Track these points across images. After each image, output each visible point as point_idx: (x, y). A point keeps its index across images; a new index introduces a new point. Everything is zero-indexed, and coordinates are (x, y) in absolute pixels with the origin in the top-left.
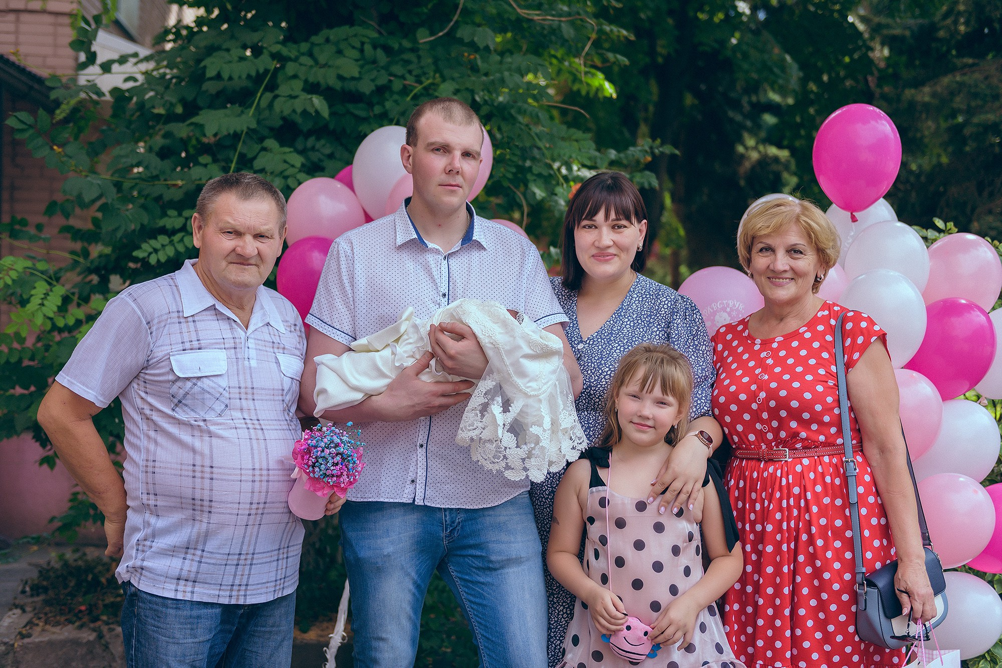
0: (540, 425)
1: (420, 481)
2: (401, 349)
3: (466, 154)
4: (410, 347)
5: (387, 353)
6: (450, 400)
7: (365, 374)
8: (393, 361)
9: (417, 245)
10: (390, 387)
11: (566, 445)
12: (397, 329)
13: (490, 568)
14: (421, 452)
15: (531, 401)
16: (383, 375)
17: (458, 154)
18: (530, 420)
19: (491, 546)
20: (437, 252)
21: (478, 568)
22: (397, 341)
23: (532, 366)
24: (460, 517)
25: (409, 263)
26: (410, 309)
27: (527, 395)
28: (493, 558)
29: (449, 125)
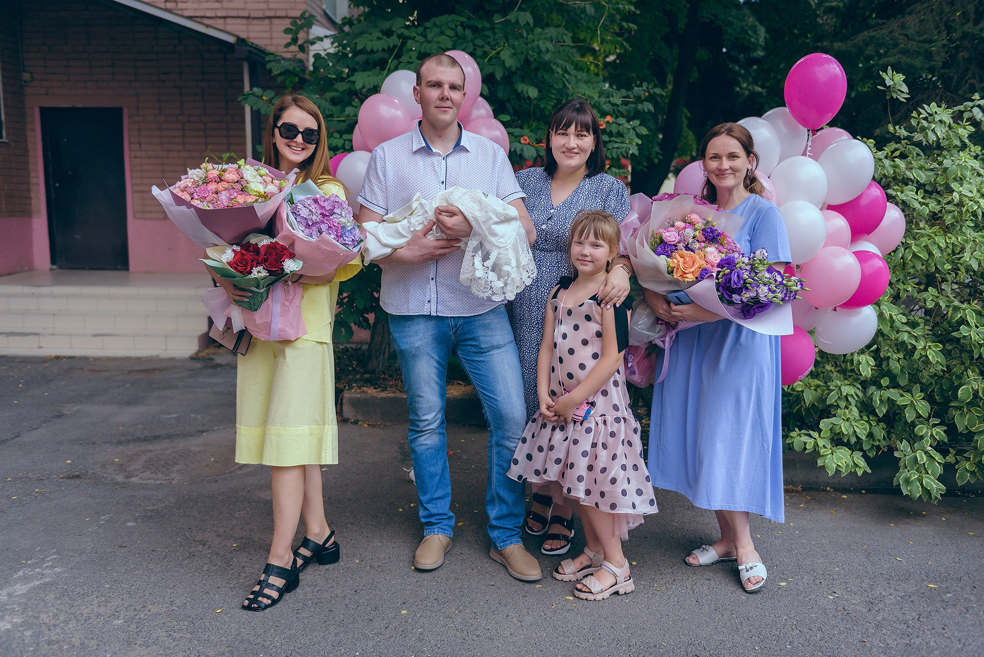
0: (509, 264)
1: (434, 300)
2: (413, 220)
3: (453, 87)
4: (419, 217)
5: (405, 222)
6: (447, 250)
7: (391, 236)
8: (409, 227)
9: (426, 150)
10: (408, 244)
11: (525, 275)
12: (410, 207)
13: (481, 352)
14: (432, 283)
15: (502, 251)
16: (402, 236)
17: (446, 87)
18: (502, 261)
19: (481, 338)
20: (439, 155)
21: (474, 352)
22: (411, 214)
23: (499, 229)
24: (461, 322)
25: (421, 161)
26: (418, 194)
27: (499, 247)
28: (483, 346)
29: (441, 69)
